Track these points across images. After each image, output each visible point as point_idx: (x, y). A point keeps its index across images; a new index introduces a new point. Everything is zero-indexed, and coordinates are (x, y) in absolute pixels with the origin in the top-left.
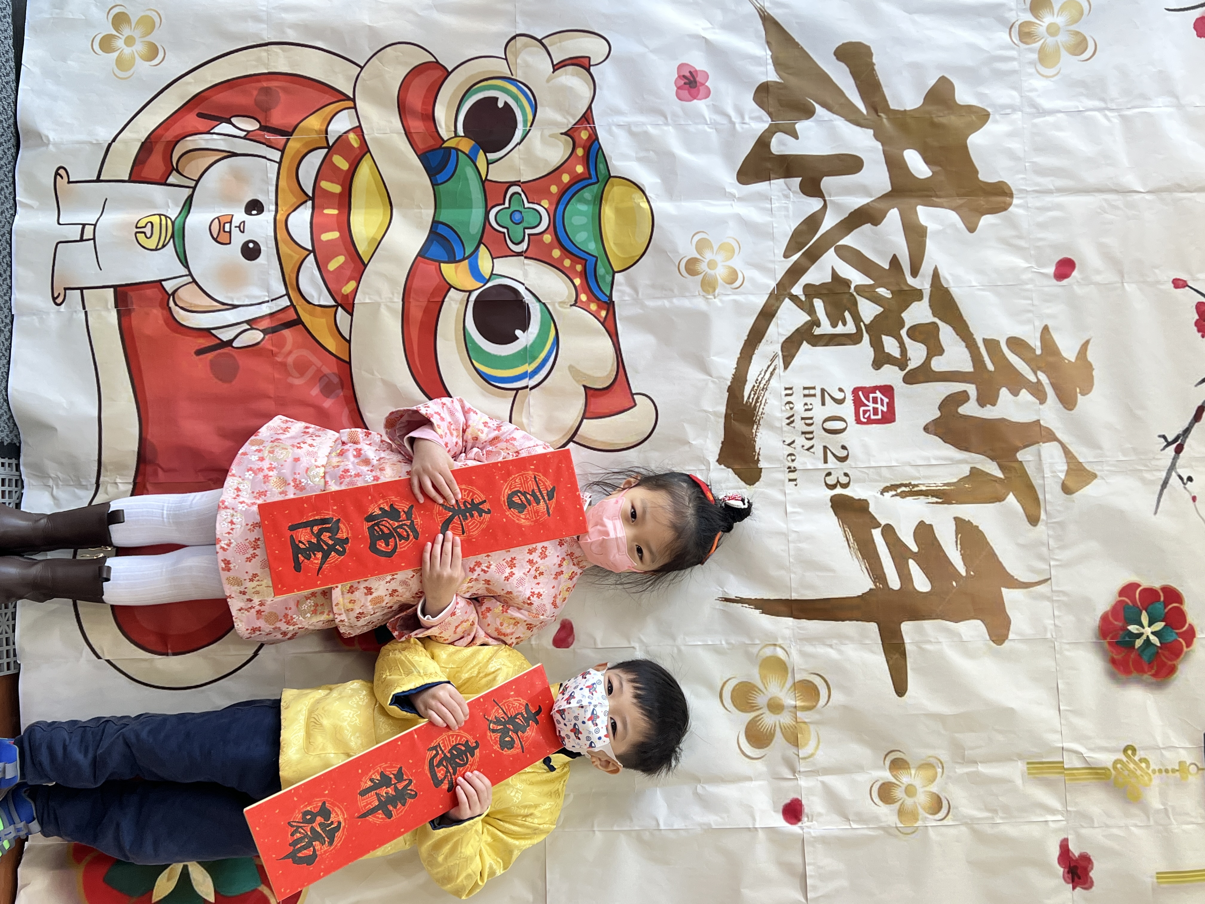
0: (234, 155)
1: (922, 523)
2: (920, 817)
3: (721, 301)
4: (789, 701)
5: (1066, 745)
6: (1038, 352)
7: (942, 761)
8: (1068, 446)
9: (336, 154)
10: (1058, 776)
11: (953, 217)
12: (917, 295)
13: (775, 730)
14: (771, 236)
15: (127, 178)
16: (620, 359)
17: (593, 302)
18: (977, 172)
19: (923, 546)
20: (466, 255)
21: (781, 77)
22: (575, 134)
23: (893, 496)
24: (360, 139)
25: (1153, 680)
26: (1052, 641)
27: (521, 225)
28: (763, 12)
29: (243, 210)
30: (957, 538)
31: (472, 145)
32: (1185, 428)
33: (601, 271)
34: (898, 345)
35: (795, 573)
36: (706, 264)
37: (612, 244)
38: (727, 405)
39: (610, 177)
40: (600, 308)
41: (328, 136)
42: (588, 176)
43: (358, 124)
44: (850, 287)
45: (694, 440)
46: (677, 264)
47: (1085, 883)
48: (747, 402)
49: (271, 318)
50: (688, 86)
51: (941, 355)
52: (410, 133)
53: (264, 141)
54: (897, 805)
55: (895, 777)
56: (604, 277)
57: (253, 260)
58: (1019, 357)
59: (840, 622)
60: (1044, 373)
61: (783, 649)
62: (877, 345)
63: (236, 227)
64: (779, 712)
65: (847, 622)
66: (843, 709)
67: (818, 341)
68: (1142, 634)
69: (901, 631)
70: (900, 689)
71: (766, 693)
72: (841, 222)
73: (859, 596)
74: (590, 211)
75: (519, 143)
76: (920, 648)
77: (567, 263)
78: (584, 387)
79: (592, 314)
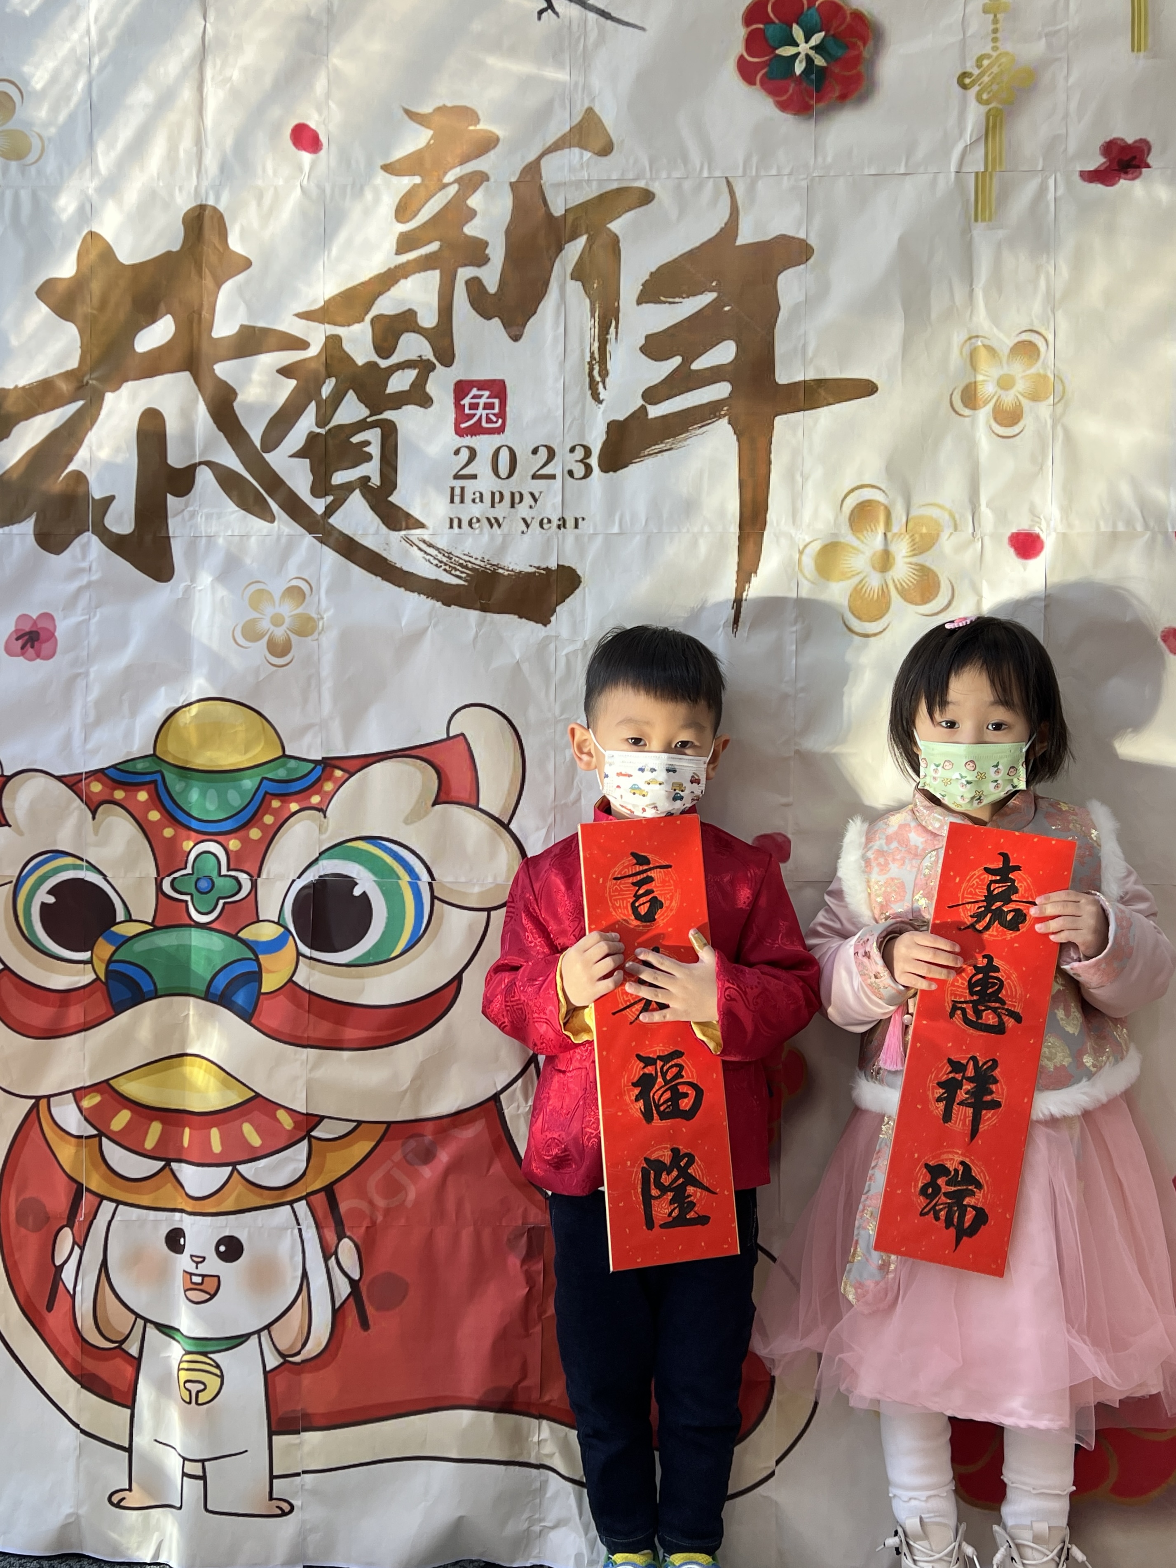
0: (104, 1263)
1: (643, 349)
2: (1041, 372)
3: (326, 610)
4: (876, 541)
5: (953, 168)
6: (417, 180)
7: (967, 337)
8: (548, 145)
9: (109, 1125)
10: (995, 181)
11: (228, 287)
12: (333, 342)
13: (916, 564)
14: (244, 538)
15: (128, 1411)
16: (399, 753)
17: (322, 786)
18: (169, 253)
19: (675, 349)
20: (252, 956)
21: (29, 516)
22: (94, 800)
23: (605, 387)
24: (90, 1093)
25: (871, 43)
26: (813, 180)
27: (214, 879)
29: (178, 1256)
30: (665, 302)
31: (105, 941)
33: (281, 774)
34: (400, 371)
35: (702, 527)
36: (275, 629)
37: (244, 757)
38: (468, 608)
39: (154, 755)
40: (330, 777)
41: (85, 1135)
42: (152, 786)
43: (70, 1095)
44: (318, 434)
45: (514, 657)
46: (275, 668)
47: (1142, 151)
48: (465, 581)
49: (322, 1227)
50: (36, 643)
51: (416, 313)
52: (85, 1023)
53: (88, 1223)
54: (1025, 402)
55: (986, 403)
56: (289, 770)
57: (242, 1246)
58: (423, 206)
59: (772, 467)
60: (445, 173)
61: (806, 546)
62: (399, 400)
63: (197, 1268)
64: (891, 557)
65: (772, 456)
66: (891, 470)
67: (389, 481)
68: (807, 56)
69: (788, 385)
70: (867, 388)
71: (864, 574)
72: (231, 442)
73: (738, 440)
74: (200, 784)
75: (105, 877)
76: (812, 360)
77: (268, 819)
78: (434, 804)
79: (338, 789)
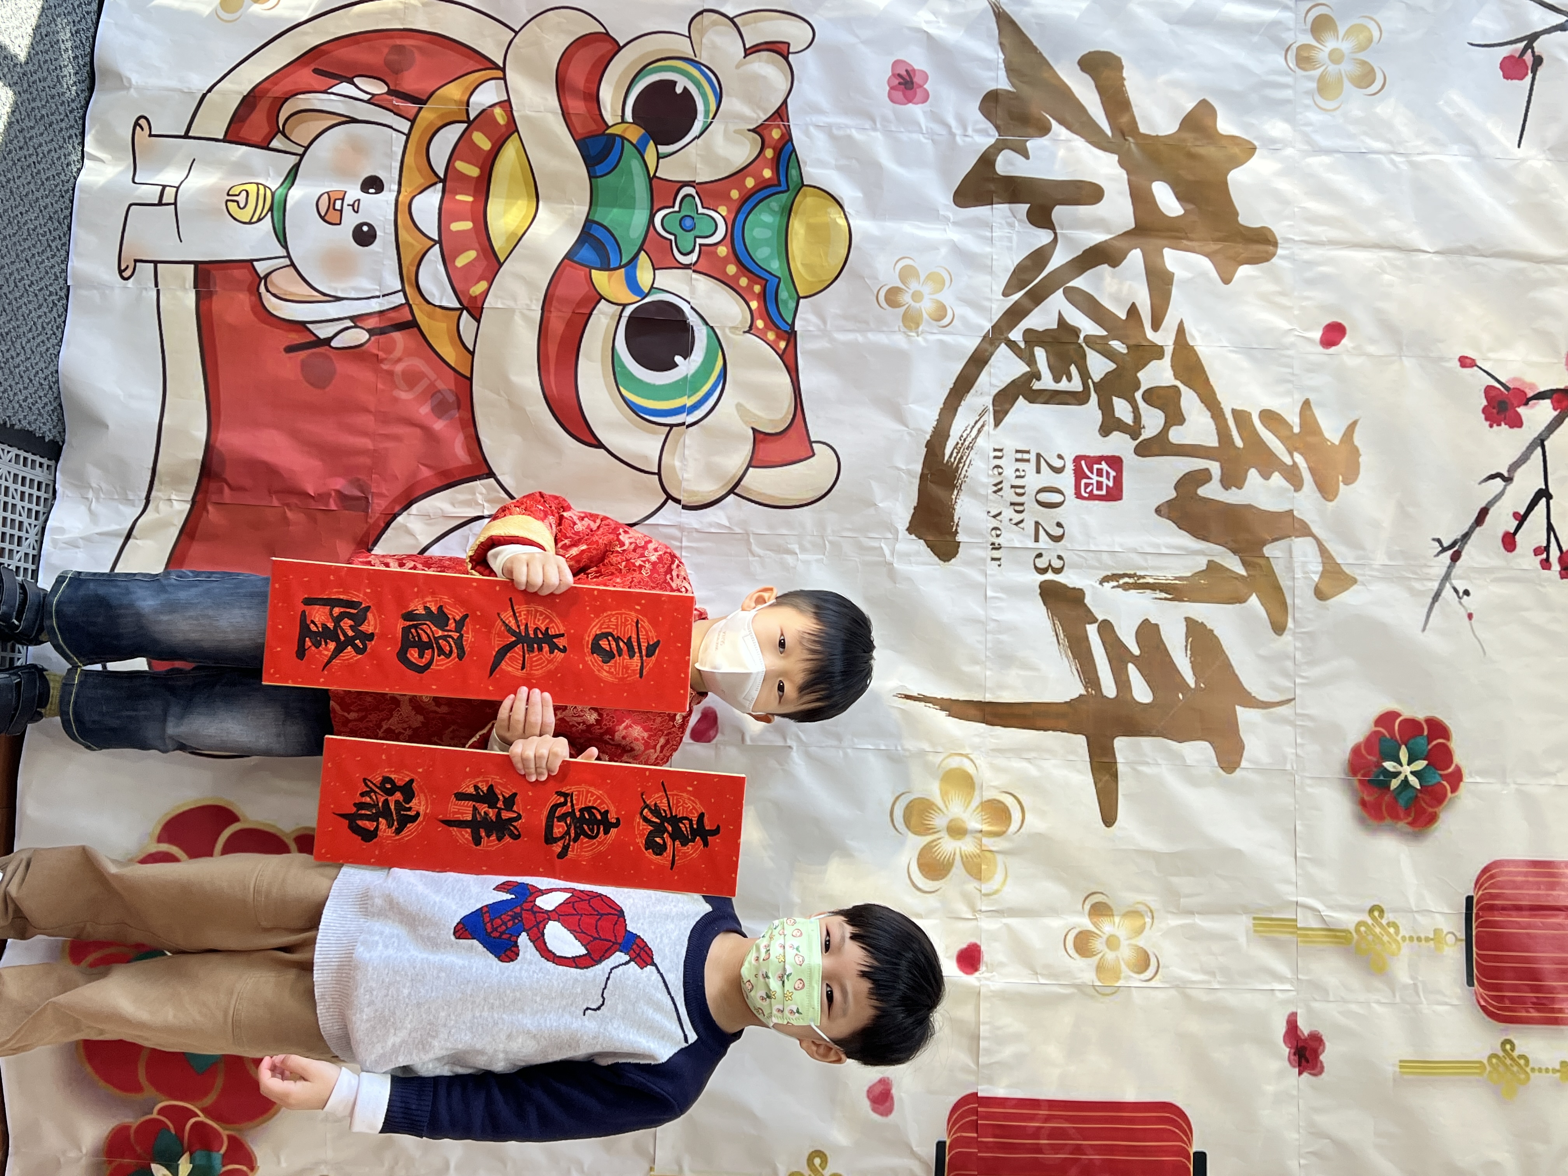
0: (354, 121)
1: (1146, 621)
2: (1123, 975)
3: (926, 340)
4: (974, 823)
5: (1301, 899)
6: (1296, 430)
7: (1153, 908)
8: (1325, 544)
9: (477, 130)
10: (1288, 936)
11: (1205, 263)
12: (1157, 352)
13: (954, 859)
14: (989, 270)
15: (221, 137)
16: (798, 400)
17: (771, 330)
18: (1236, 214)
19: (1146, 649)
20: (623, 263)
21: (1013, 85)
22: (765, 132)
23: (1113, 587)
24: (507, 115)
25: (1409, 829)
26: (1291, 774)
27: (692, 232)
28: (998, 8)
29: (359, 187)
30: (1187, 641)
31: (641, 134)
32: (1464, 532)
33: (783, 294)
34: (1131, 409)
35: (990, 670)
36: (910, 294)
37: (799, 265)
38: (924, 463)
39: (803, 185)
40: (779, 337)
41: (470, 109)
42: (776, 182)
43: (506, 98)
44: (1078, 337)
45: (882, 502)
46: (876, 293)
47: (1314, 1067)
48: (947, 462)
49: (381, 316)
50: (903, 86)
51: (1182, 424)
52: (569, 114)
53: (391, 108)
54: (1096, 959)
55: (1095, 924)
56: (786, 303)
57: (366, 246)
58: (1274, 434)
59: (1042, 732)
60: (1302, 454)
61: (971, 760)
62: (1106, 408)
63: (349, 205)
64: (961, 836)
65: (1051, 732)
66: (1038, 837)
67: (1035, 397)
68: (1399, 773)
69: (1113, 748)
70: (1109, 818)
71: (946, 813)
72: (1073, 260)
73: (1066, 703)
74: (777, 223)
75: (697, 137)
76: (1134, 769)
77: (744, 282)
78: (753, 429)
79: (768, 344)
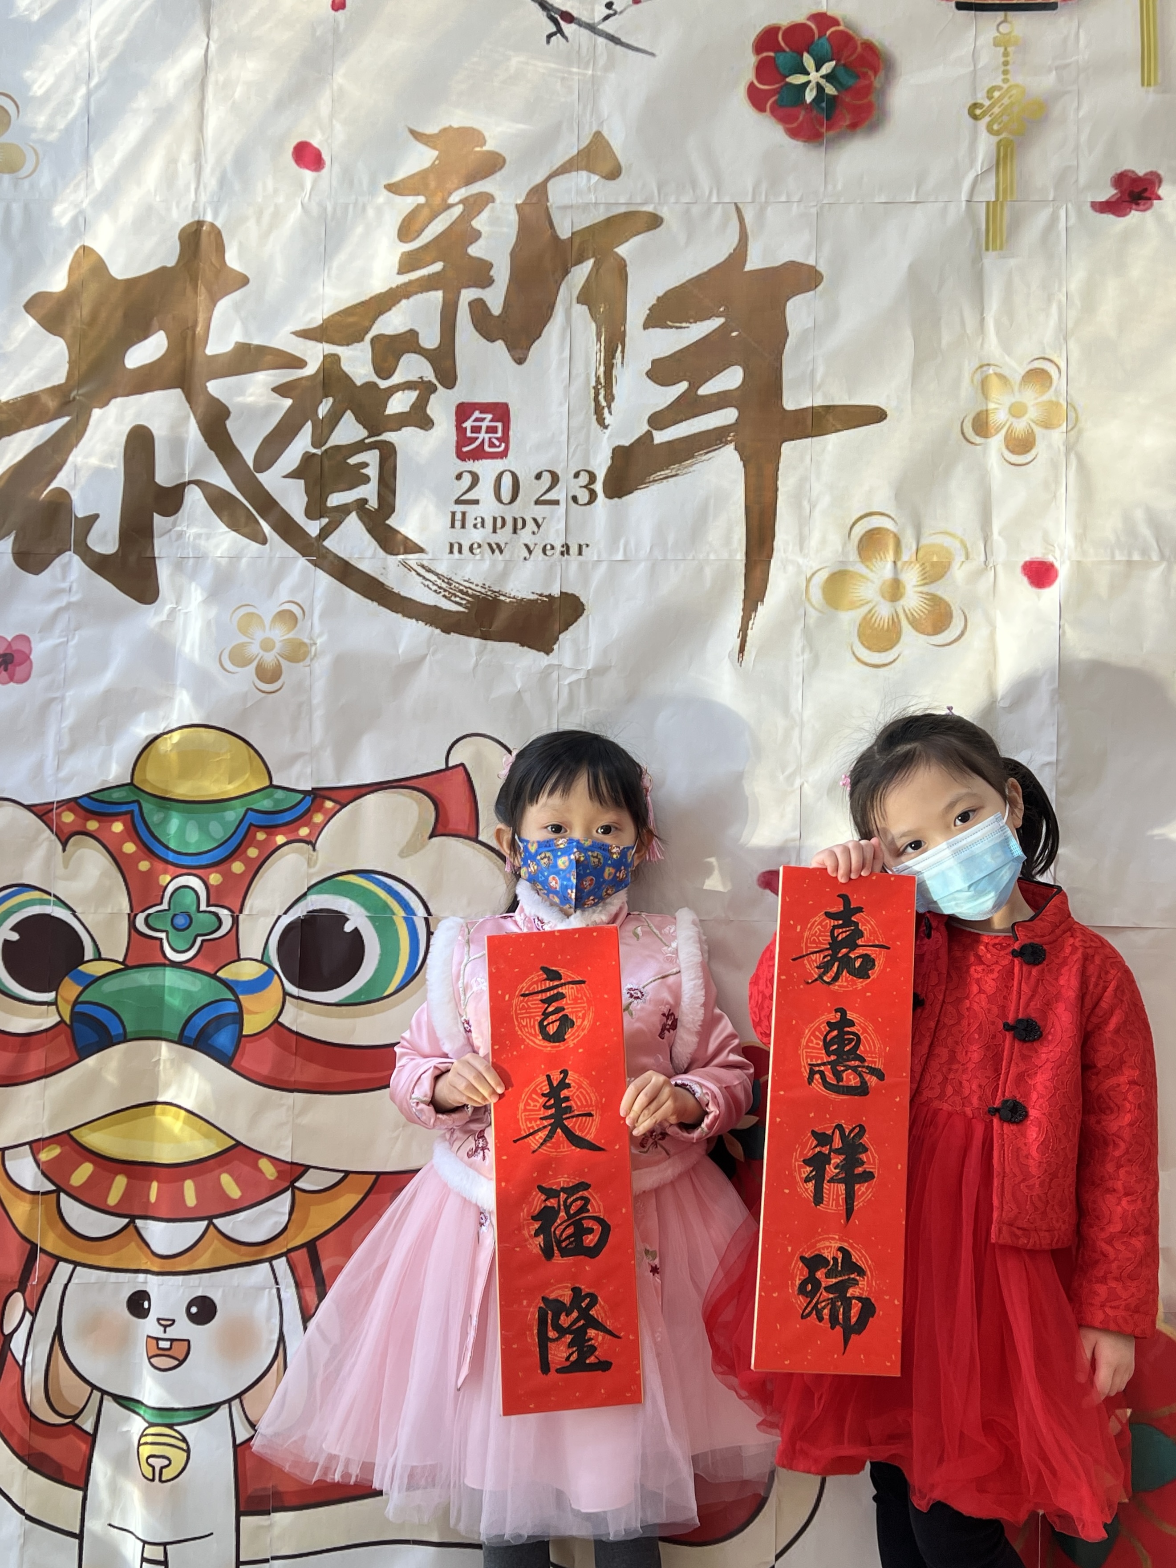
0: (58, 1331)
1: (650, 375)
2: (1053, 399)
3: (320, 635)
4: (886, 570)
5: (964, 197)
6: (421, 200)
7: (977, 365)
8: (555, 168)
9: (69, 1180)
10: (1006, 210)
11: (224, 305)
12: (331, 363)
13: (927, 594)
14: (234, 559)
15: (81, 1493)
16: (394, 784)
17: (311, 818)
18: (164, 269)
19: (681, 374)
20: (232, 997)
21: (8, 534)
22: (65, 831)
23: (610, 413)
24: (49, 1144)
25: (882, 74)
26: (822, 208)
27: (193, 916)
29: (142, 1320)
30: (671, 327)
31: (70, 981)
32: (539, 8)
33: (266, 804)
34: (400, 393)
35: (708, 555)
36: (265, 654)
37: (230, 787)
38: (468, 635)
39: (131, 784)
40: (320, 809)
41: (42, 1190)
42: (129, 816)
43: (27, 1147)
44: (314, 454)
45: (515, 685)
46: (264, 695)
47: (1151, 183)
48: (466, 608)
49: (302, 1287)
50: (10, 666)
51: (417, 334)
52: (47, 1070)
53: (42, 1286)
54: (1037, 430)
55: (998, 431)
56: (277, 801)
57: (215, 1307)
58: (427, 225)
59: (778, 496)
60: (450, 194)
61: (813, 574)
62: (399, 422)
63: (165, 1332)
64: (901, 586)
65: (779, 483)
66: (899, 497)
67: (387, 506)
68: (818, 84)
69: (796, 411)
70: (875, 415)
71: (874, 603)
72: (221, 460)
73: (745, 466)
74: (180, 815)
75: (74, 912)
76: (820, 387)
77: (253, 852)
78: (431, 837)
79: (329, 821)
